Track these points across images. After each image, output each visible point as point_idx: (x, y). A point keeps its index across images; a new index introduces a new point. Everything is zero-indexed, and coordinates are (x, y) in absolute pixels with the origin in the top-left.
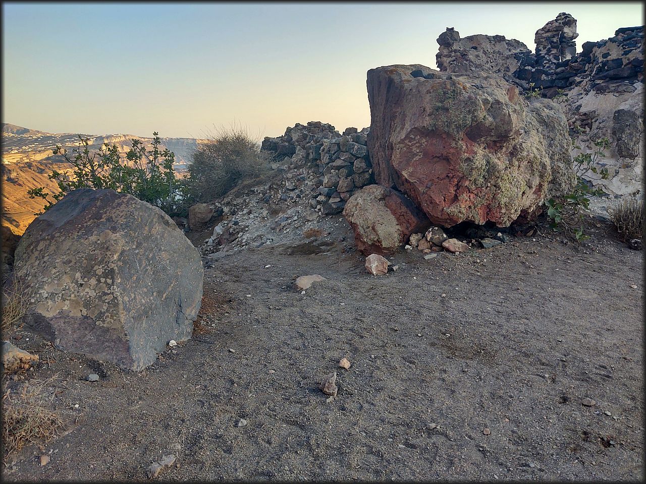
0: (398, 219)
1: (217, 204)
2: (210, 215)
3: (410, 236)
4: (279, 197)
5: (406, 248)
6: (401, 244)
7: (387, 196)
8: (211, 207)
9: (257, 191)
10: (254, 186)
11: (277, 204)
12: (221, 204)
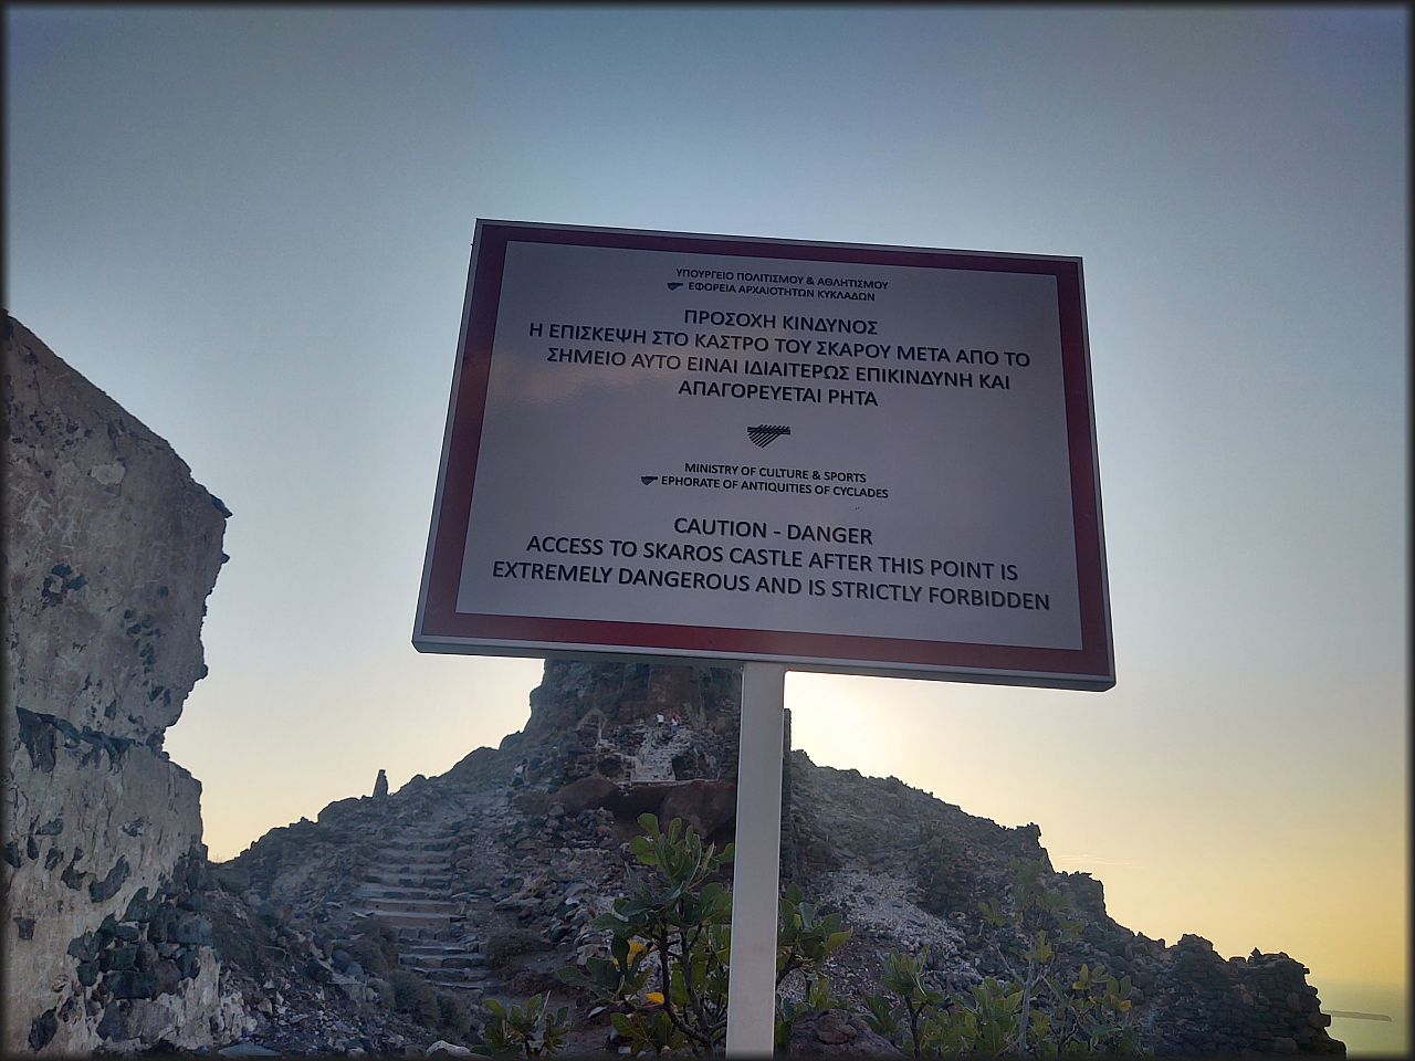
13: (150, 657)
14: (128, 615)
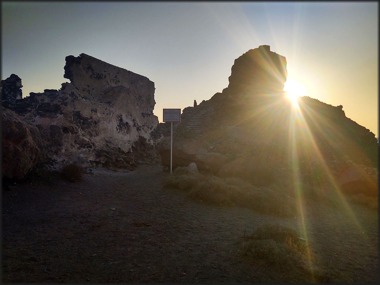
13: (150, 103)
14: (147, 99)
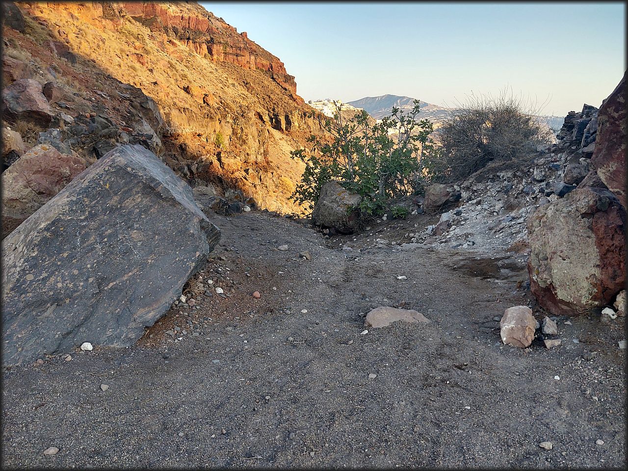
0: (603, 257)
1: (455, 187)
2: (444, 199)
3: (618, 293)
4: (520, 189)
5: (603, 312)
6: (596, 303)
7: (598, 210)
8: (448, 190)
9: (503, 177)
10: (501, 170)
11: (516, 198)
12: (460, 188)
